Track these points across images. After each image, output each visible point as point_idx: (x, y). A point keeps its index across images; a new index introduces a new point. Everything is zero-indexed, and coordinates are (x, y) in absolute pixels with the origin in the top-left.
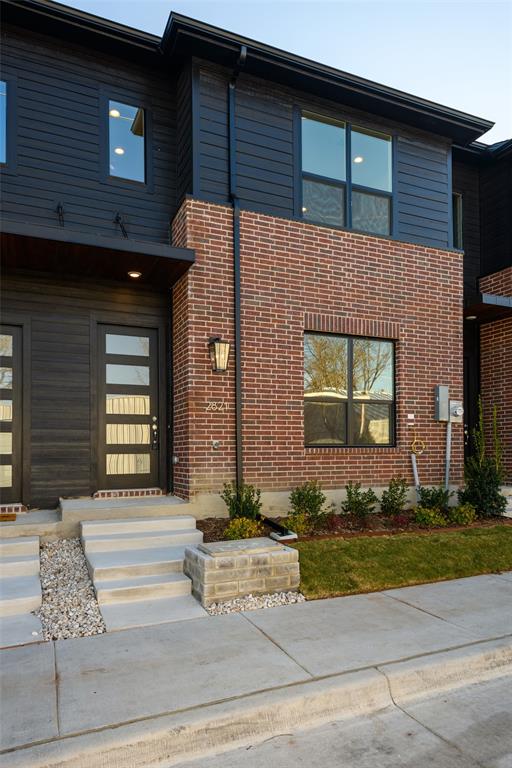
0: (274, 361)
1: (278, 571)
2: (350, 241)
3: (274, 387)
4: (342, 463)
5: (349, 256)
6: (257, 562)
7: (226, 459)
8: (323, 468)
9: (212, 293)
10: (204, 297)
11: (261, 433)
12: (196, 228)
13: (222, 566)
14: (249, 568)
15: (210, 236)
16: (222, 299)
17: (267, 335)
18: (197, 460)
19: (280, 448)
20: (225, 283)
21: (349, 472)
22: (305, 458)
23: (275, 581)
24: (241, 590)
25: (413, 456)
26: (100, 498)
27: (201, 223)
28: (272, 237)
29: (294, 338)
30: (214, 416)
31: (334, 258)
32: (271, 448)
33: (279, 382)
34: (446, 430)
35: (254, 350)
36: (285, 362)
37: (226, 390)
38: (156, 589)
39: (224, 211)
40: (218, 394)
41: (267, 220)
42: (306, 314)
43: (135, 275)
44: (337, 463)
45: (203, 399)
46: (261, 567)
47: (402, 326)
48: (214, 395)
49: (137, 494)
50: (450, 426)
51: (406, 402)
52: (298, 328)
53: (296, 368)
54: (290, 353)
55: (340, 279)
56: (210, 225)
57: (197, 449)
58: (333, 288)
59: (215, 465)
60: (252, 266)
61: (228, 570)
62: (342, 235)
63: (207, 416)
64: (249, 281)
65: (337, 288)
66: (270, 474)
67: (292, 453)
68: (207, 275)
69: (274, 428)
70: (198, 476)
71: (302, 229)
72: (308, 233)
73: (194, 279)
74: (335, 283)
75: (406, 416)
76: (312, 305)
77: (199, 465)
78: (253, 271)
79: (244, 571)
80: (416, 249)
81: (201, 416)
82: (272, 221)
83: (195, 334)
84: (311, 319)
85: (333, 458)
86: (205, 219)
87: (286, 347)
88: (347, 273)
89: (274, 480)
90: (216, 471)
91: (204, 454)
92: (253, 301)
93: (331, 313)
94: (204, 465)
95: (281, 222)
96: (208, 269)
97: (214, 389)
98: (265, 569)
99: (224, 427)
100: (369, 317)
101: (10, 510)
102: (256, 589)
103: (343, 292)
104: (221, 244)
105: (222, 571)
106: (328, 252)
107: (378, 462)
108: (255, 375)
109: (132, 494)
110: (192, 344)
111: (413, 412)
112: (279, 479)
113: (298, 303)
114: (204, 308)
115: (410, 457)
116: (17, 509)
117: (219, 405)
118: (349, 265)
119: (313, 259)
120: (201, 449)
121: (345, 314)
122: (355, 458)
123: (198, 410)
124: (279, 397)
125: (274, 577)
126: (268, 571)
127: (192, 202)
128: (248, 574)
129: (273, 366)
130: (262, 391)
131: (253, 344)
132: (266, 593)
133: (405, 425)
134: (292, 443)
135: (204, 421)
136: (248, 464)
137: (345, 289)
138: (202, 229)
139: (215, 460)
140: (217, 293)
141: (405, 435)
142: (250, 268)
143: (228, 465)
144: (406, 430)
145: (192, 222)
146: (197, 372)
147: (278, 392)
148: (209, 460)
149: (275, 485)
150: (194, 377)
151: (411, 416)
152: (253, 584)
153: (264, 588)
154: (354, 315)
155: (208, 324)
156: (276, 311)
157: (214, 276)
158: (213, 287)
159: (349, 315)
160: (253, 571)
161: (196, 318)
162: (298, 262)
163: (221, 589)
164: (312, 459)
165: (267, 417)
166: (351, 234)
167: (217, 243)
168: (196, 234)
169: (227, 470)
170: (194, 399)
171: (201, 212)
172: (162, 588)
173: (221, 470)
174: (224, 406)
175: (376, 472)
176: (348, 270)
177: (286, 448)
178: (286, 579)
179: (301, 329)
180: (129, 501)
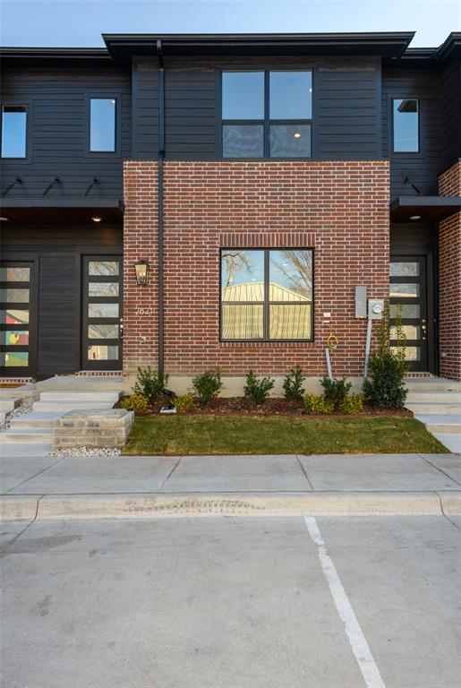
0: (193, 275)
1: (108, 433)
2: (264, 169)
3: (193, 294)
4: (255, 355)
5: (263, 181)
6: (91, 425)
7: (151, 351)
8: (236, 359)
9: (142, 227)
10: (136, 231)
11: (181, 331)
12: (130, 181)
13: (65, 425)
14: (85, 428)
15: (141, 185)
16: (150, 231)
17: (187, 255)
18: (129, 351)
19: (197, 343)
20: (152, 219)
21: (260, 363)
22: (219, 351)
23: (105, 439)
24: (79, 443)
25: (327, 350)
26: (79, 376)
27: (134, 177)
28: (192, 177)
29: (210, 255)
30: (143, 318)
31: (248, 186)
32: (189, 343)
33: (197, 291)
34: (366, 327)
35: (175, 267)
36: (202, 275)
37: (152, 298)
38: (36, 436)
39: (152, 165)
40: (146, 302)
41: (188, 165)
42: (221, 235)
43: (97, 220)
44: (249, 355)
45: (134, 306)
46: (94, 428)
47: (317, 235)
48: (143, 302)
49: (104, 374)
50: (370, 323)
51: (321, 303)
52: (214, 247)
53: (212, 279)
54: (206, 267)
55: (254, 202)
56: (141, 177)
57: (129, 343)
58: (247, 210)
59: (142, 355)
60: (175, 202)
61: (70, 428)
62: (256, 165)
63: (136, 318)
64: (172, 214)
65: (250, 210)
66: (188, 363)
67: (208, 347)
68: (138, 214)
69: (192, 327)
70: (130, 363)
71: (218, 167)
72: (224, 169)
73: (128, 218)
74: (249, 206)
75: (323, 315)
76: (227, 227)
77: (131, 355)
78: (175, 206)
79: (81, 430)
80: (334, 165)
81: (132, 318)
82: (191, 165)
83: (129, 259)
84: (225, 239)
85: (245, 351)
86: (137, 173)
87: (203, 263)
88: (260, 197)
89: (191, 367)
90: (143, 359)
91: (134, 347)
92: (175, 230)
93: (245, 231)
94: (134, 355)
95: (200, 165)
96: (139, 210)
97: (143, 298)
98: (98, 430)
99: (150, 327)
100: (283, 231)
101: (23, 381)
102: (90, 443)
103: (257, 212)
104: (149, 189)
105: (65, 428)
106: (242, 181)
107: (291, 355)
108: (176, 286)
109: (100, 374)
110: (126, 267)
111: (330, 311)
112: (196, 367)
113: (214, 227)
114: (135, 239)
115: (324, 351)
116: (27, 381)
117: (145, 310)
118: (262, 190)
119: (228, 190)
120: (132, 343)
121: (258, 231)
122: (268, 351)
123: (130, 314)
124: (196, 303)
125: (103, 436)
126: (99, 432)
127: (127, 163)
128: (84, 432)
129: (191, 279)
130: (182, 298)
131: (175, 263)
132: (97, 447)
133: (321, 323)
134: (208, 339)
135: (134, 322)
136: (170, 355)
137: (259, 210)
138: (134, 181)
139: (143, 351)
140: (145, 227)
141: (320, 331)
142: (174, 205)
143: (152, 355)
144: (321, 327)
145: (127, 177)
146: (130, 286)
147: (196, 298)
148: (138, 351)
149: (192, 371)
150: (127, 290)
151: (327, 315)
152: (88, 440)
153: (96, 444)
154: (267, 231)
155: (139, 251)
156: (195, 235)
157: (143, 214)
158: (143, 223)
159: (263, 231)
160: (89, 431)
161: (129, 247)
162: (214, 194)
163: (63, 440)
164: (227, 351)
165: (186, 319)
166: (265, 163)
167: (146, 190)
168: (130, 185)
169: (152, 359)
170: (127, 306)
171: (135, 169)
172: (40, 437)
173: (148, 359)
174: (150, 311)
175: (288, 363)
176: (262, 194)
177: (202, 343)
178: (113, 439)
179: (216, 247)
180: (109, 379)
